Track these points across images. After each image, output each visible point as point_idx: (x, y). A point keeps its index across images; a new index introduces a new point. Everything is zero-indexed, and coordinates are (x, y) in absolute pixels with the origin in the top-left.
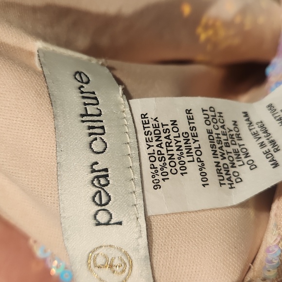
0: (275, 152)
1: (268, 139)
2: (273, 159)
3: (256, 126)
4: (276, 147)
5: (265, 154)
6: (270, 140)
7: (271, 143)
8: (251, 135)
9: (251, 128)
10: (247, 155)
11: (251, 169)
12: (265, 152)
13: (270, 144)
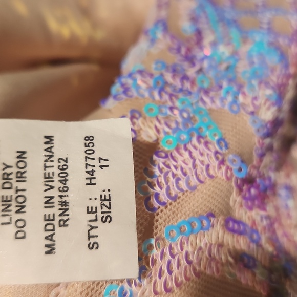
0: (60, 226)
1: (61, 196)
2: (52, 235)
3: (56, 164)
4: (65, 218)
5: (46, 220)
6: (64, 199)
7: (62, 205)
8: (43, 176)
9: (48, 164)
10: (21, 209)
11: (17, 238)
12: (47, 218)
13: (60, 207)
